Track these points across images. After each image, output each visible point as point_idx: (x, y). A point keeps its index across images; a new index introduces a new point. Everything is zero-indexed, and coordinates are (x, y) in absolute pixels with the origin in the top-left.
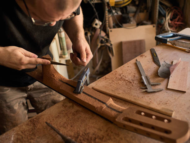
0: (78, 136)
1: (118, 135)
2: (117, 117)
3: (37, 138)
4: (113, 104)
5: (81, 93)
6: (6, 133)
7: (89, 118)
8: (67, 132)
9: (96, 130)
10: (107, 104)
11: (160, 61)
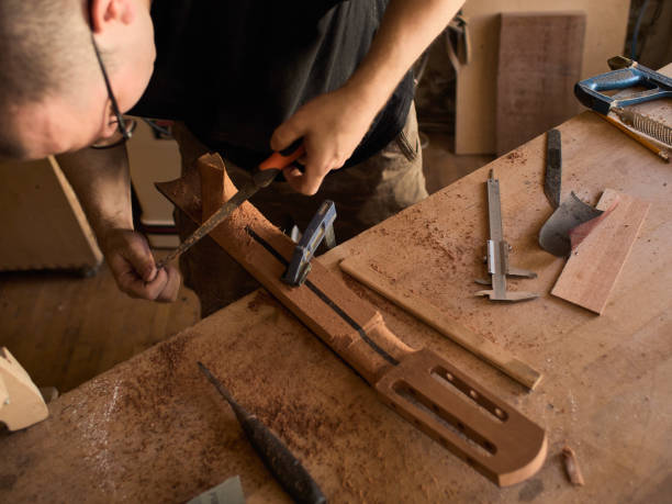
0: (277, 411)
1: (377, 422)
2: (380, 377)
3: (176, 401)
4: (380, 331)
5: (302, 285)
6: (100, 377)
7: (312, 362)
8: (251, 394)
9: (324, 400)
10: (363, 331)
11: (562, 187)
